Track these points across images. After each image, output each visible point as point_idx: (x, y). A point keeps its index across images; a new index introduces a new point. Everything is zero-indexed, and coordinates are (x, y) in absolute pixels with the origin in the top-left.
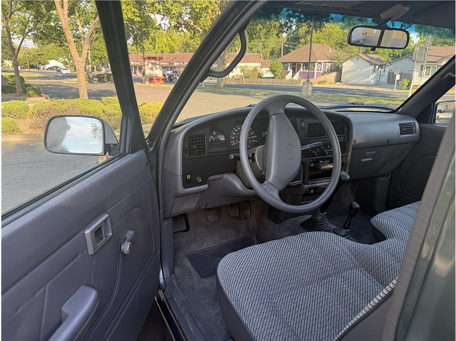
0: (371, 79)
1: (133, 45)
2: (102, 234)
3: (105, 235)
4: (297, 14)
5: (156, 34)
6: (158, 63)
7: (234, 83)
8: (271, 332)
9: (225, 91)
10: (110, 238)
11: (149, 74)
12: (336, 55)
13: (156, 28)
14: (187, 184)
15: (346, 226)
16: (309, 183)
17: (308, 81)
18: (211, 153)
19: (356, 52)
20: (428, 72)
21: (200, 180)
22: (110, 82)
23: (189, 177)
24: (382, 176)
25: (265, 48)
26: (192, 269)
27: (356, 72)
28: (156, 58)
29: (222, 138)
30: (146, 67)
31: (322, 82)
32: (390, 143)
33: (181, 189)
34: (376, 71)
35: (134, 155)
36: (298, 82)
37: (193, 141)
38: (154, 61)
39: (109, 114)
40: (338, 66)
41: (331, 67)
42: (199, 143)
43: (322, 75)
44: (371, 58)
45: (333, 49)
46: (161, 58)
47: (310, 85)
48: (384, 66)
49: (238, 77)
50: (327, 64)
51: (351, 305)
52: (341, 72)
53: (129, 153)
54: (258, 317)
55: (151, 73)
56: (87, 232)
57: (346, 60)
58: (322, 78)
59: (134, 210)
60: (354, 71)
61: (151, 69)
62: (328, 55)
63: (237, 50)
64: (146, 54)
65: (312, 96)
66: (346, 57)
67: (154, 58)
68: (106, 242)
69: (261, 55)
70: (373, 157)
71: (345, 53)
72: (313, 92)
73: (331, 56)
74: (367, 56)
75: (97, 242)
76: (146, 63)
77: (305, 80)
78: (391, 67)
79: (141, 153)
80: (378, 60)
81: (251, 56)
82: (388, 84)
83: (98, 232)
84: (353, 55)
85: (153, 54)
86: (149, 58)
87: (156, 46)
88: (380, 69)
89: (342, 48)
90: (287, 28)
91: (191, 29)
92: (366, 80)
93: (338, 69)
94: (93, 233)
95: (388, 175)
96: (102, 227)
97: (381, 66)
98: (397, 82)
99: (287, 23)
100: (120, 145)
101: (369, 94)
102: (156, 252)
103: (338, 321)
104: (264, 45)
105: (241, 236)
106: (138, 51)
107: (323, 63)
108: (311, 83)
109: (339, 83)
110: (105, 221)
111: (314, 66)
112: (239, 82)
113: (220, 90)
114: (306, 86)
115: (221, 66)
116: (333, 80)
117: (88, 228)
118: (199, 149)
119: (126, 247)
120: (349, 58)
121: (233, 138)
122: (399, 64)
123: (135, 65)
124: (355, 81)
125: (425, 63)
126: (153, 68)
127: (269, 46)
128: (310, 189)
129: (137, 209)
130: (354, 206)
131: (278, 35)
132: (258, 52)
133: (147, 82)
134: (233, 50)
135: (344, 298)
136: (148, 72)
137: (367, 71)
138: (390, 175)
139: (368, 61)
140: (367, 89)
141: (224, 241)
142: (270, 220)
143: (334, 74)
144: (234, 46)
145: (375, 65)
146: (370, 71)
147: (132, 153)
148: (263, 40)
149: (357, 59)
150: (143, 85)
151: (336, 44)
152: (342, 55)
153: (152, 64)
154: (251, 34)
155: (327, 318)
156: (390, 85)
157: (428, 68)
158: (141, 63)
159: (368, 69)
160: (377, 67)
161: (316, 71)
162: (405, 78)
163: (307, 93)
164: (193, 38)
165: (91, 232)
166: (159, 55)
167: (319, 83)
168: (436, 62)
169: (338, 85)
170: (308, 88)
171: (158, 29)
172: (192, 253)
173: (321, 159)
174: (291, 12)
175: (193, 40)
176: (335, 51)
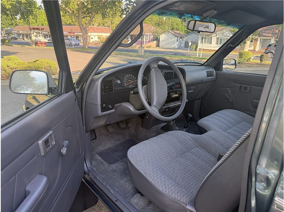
0: (176, 45)
1: (20, 19)
2: (49, 143)
3: (51, 143)
4: (132, 3)
5: (37, 12)
6: (41, 32)
7: (94, 46)
8: (165, 183)
9: (89, 50)
10: (54, 145)
11: (34, 39)
12: (156, 30)
13: (37, 8)
14: (103, 109)
15: (186, 127)
16: (165, 105)
17: (141, 46)
18: (116, 91)
19: (167, 29)
20: (205, 40)
21: (111, 107)
22: (5, 45)
23: (104, 105)
24: (197, 100)
25: (112, 24)
26: (102, 161)
27: (167, 41)
28: (39, 28)
29: (119, 82)
30: (32, 35)
31: (149, 47)
32: (203, 82)
33: (100, 113)
34: (178, 40)
35: (68, 94)
36: (135, 46)
37: (106, 84)
38: (38, 31)
39: (12, 68)
40: (157, 37)
41: (153, 38)
42: (109, 85)
43: (148, 42)
44: (175, 33)
45: (154, 27)
46: (43, 29)
47: (143, 49)
48: (183, 38)
49: (97, 42)
50: (151, 36)
51: (199, 165)
52: (159, 41)
53: (64, 93)
54: (157, 177)
55: (36, 39)
56: (40, 142)
57: (162, 34)
58: (148, 44)
59: (68, 128)
60: (166, 40)
61: (36, 36)
62: (151, 30)
63: (94, 24)
64: (32, 26)
65: (144, 55)
66: (161, 32)
67: (37, 29)
68: (52, 147)
69: (111, 28)
70: (194, 89)
71: (161, 30)
72: (145, 53)
73: (153, 31)
74: (173, 31)
75: (46, 148)
76: (32, 32)
77: (140, 46)
78: (186, 38)
79: (72, 93)
80: (179, 34)
81: (104, 29)
82: (185, 48)
83: (46, 142)
84: (166, 31)
85: (36, 26)
86: (34, 29)
87: (38, 21)
88: (180, 39)
89: (159, 26)
90: (126, 12)
91: (63, 10)
92: (173, 46)
93: (157, 39)
94: (44, 143)
95: (200, 99)
96: (49, 139)
97: (181, 38)
98: (190, 47)
99: (126, 9)
100: (58, 88)
101: (176, 54)
102: (82, 153)
103: (194, 174)
104: (111, 22)
105: (127, 139)
106: (24, 24)
107: (148, 35)
108: (144, 48)
109: (159, 47)
110: (51, 135)
111: (144, 37)
112: (98, 45)
113: (85, 50)
114: (140, 49)
115: (85, 35)
116: (155, 46)
117: (40, 140)
118: (109, 89)
119: (64, 151)
120: (163, 33)
121: (125, 81)
122: (190, 37)
123: (23, 33)
124: (167, 46)
125: (204, 36)
126: (37, 36)
127: (115, 23)
128: (166, 109)
129: (70, 127)
130: (189, 116)
131: (121, 16)
132: (108, 27)
133: (34, 46)
134: (92, 24)
135: (194, 163)
136: (34, 38)
137: (173, 41)
138: (201, 99)
139: (174, 34)
140: (174, 51)
141: (118, 143)
142: (143, 128)
143: (155, 42)
144: (92, 22)
145: (178, 37)
146: (175, 40)
147: (66, 93)
148: (111, 19)
149: (168, 33)
150: (31, 47)
151: (156, 24)
152: (160, 31)
153: (37, 33)
154: (104, 14)
155: (189, 173)
156: (186, 48)
157: (205, 38)
158: (27, 32)
159: (174, 39)
160: (179, 38)
161: (145, 40)
162: (193, 44)
163: (142, 53)
164: (64, 16)
165: (42, 142)
166: (40, 27)
167: (147, 47)
168: (209, 35)
169: (158, 49)
170: (142, 50)
171: (40, 9)
172: (100, 152)
173: (171, 92)
174: (128, 2)
175: (64, 17)
176: (155, 28)
